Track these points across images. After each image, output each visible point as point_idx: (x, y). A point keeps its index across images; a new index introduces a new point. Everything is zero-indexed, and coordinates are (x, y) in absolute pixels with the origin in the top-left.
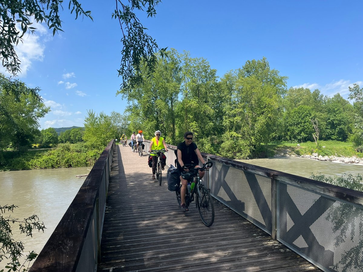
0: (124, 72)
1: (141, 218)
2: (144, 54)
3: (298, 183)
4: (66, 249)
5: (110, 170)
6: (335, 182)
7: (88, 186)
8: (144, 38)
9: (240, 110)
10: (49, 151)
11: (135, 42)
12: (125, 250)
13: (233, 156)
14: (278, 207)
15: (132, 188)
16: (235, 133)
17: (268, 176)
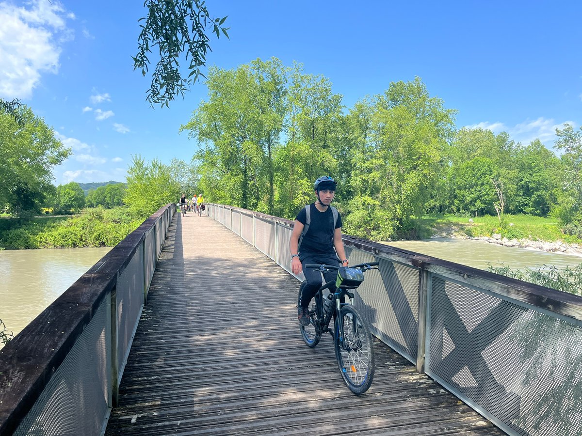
1: (199, 331)
3: (463, 277)
4: (4, 387)
6: (527, 278)
7: (96, 273)
9: (380, 162)
10: (68, 220)
12: (162, 385)
13: (366, 236)
14: (428, 317)
15: (191, 281)
16: (370, 198)
17: (415, 265)
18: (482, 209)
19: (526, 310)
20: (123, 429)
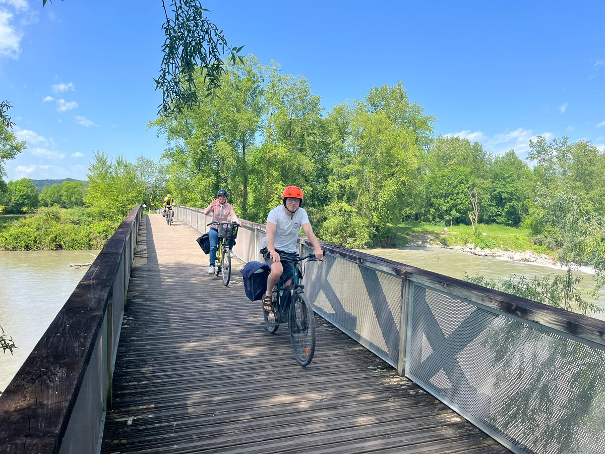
0: (167, 84)
1: (187, 337)
2: (202, 55)
3: (443, 286)
4: (53, 381)
5: (133, 256)
6: (499, 286)
7: (93, 279)
8: (203, 25)
9: (357, 167)
10: (21, 220)
11: (186, 33)
12: (153, 389)
13: (342, 243)
14: (410, 323)
15: (170, 287)
16: (347, 205)
17: (398, 274)
18: (457, 218)
19: (497, 316)
20: (120, 430)
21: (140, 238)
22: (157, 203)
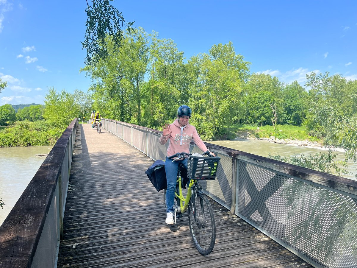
0: (89, 45)
1: (105, 196)
2: (110, 27)
3: (256, 161)
4: (27, 224)
5: (73, 149)
6: (289, 161)
7: (49, 163)
8: (109, 10)
9: (205, 93)
10: (5, 129)
11: (100, 14)
12: (88, 227)
14: (237, 184)
15: (96, 167)
16: (200, 115)
17: (230, 155)
18: (264, 122)
19: (288, 178)
20: (69, 251)
21: (77, 138)
22: (87, 117)
